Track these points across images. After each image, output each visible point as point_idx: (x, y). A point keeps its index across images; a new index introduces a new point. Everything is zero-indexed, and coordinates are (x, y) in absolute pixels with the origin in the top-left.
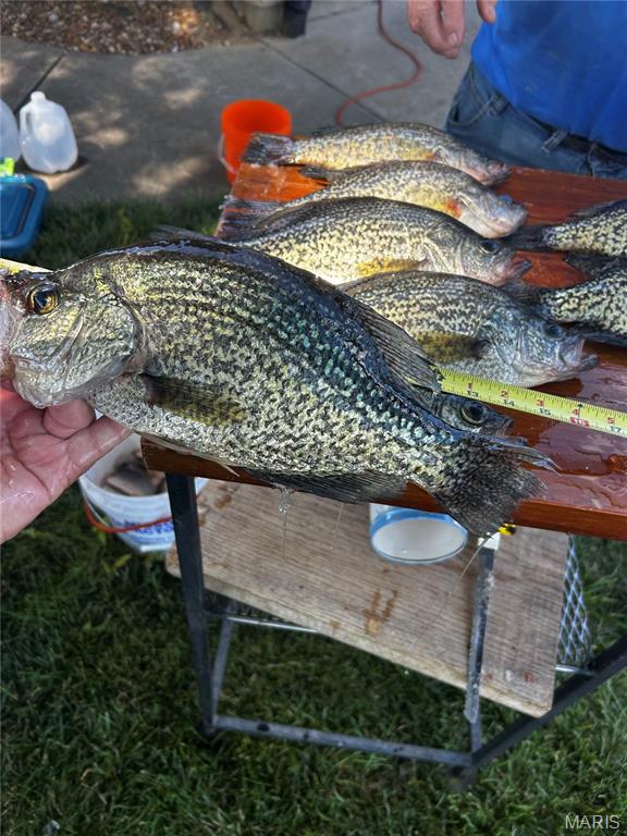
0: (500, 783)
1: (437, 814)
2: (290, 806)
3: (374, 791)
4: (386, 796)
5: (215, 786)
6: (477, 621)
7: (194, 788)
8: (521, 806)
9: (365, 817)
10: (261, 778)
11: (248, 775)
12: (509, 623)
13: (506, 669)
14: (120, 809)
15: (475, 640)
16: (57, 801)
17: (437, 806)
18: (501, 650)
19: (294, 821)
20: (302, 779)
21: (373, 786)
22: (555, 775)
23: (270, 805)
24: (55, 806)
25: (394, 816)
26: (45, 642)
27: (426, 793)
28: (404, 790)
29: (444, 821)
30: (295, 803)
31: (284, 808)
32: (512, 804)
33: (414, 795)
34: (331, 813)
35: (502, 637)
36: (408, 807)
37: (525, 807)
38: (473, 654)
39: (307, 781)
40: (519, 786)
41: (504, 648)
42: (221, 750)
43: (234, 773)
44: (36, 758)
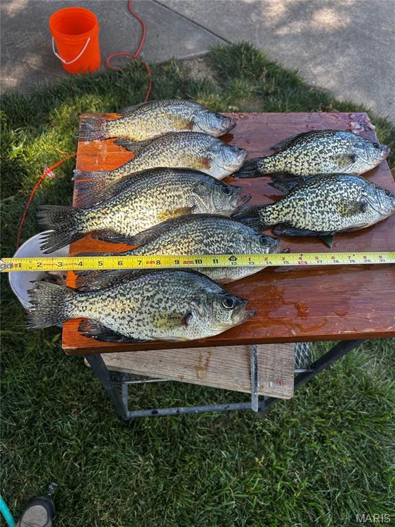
0: (281, 410)
1: (251, 432)
2: (176, 446)
3: (218, 428)
4: (224, 430)
5: (135, 444)
6: (253, 360)
7: (125, 448)
8: (292, 420)
9: (215, 443)
10: (158, 436)
11: (151, 436)
12: (268, 356)
13: (270, 381)
14: (87, 468)
15: (253, 370)
16: (52, 472)
17: (251, 429)
18: (266, 372)
19: (180, 453)
20: (180, 431)
21: (216, 426)
22: (307, 400)
23: (166, 447)
24: (51, 475)
25: (230, 439)
26: (23, 392)
27: (244, 424)
28: (233, 425)
29: (255, 435)
30: (178, 444)
31: (173, 447)
32: (288, 419)
33: (238, 426)
34: (197, 445)
35: (266, 365)
36: (236, 433)
37: (294, 420)
38: (253, 377)
39: (182, 432)
40: (290, 409)
41: (268, 370)
42: (134, 427)
43: (144, 436)
44: (35, 453)
